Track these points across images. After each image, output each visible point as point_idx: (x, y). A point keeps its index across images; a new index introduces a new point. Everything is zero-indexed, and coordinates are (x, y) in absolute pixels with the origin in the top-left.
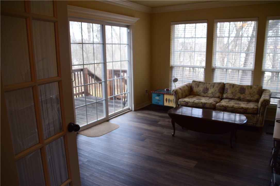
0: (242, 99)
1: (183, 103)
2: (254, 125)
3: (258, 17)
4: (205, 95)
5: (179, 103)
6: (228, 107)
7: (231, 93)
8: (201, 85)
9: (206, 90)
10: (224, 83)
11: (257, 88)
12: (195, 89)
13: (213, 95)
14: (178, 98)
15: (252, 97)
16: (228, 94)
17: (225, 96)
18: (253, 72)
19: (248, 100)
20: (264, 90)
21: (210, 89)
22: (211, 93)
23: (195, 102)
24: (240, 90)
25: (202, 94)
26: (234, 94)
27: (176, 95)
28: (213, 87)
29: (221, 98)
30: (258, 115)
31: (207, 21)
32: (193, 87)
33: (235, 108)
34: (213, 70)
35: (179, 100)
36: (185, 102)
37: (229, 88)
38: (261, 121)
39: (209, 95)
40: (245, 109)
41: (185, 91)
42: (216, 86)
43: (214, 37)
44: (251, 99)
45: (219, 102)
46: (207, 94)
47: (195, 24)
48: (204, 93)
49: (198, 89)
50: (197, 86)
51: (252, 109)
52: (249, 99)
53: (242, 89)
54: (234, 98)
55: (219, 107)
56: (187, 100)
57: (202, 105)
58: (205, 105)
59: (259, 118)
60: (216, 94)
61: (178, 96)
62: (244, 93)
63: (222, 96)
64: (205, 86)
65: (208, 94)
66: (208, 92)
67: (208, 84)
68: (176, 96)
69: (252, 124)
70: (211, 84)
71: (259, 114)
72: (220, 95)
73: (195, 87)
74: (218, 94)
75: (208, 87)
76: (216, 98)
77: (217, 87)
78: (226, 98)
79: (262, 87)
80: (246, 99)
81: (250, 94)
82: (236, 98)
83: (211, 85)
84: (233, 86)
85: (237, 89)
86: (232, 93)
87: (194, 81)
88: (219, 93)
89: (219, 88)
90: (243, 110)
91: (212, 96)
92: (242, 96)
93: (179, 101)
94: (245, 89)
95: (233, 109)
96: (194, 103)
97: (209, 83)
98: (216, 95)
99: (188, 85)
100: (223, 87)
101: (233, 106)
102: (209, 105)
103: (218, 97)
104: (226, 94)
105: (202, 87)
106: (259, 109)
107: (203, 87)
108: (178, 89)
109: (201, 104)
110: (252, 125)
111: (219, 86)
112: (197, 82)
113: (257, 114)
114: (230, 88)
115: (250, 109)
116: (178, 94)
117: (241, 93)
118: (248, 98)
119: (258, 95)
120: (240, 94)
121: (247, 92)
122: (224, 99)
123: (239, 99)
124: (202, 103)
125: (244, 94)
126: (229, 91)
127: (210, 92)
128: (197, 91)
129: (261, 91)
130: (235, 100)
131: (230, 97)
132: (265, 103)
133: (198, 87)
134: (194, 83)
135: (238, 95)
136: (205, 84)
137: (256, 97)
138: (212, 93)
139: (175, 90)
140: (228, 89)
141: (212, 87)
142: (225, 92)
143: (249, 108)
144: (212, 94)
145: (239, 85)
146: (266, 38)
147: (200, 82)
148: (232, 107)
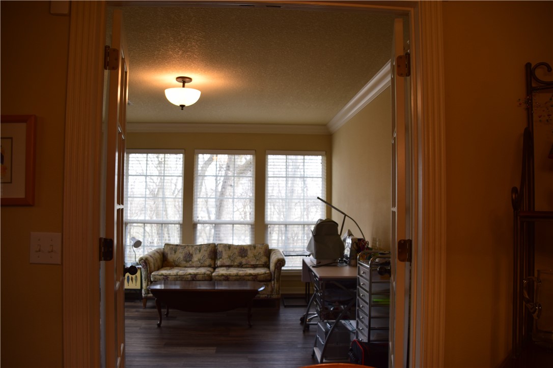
0: (245, 265)
1: (158, 277)
2: (269, 296)
3: (255, 150)
4: (188, 265)
5: (152, 279)
6: (230, 276)
7: (227, 258)
8: (179, 249)
9: (188, 257)
10: (215, 244)
11: (263, 248)
12: (171, 257)
13: (202, 263)
14: (150, 270)
15: (257, 260)
16: (224, 259)
17: (219, 263)
18: (253, 227)
19: (253, 265)
20: (271, 250)
21: (194, 255)
22: (197, 261)
23: (179, 274)
24: (240, 252)
25: (184, 263)
26: (232, 259)
27: (147, 266)
28: (200, 251)
29: (213, 266)
30: (273, 282)
31: (183, 150)
32: (167, 254)
33: (240, 276)
34: (195, 226)
35: (152, 274)
36: (162, 276)
37: (223, 250)
38: (278, 289)
39: (194, 264)
40: (254, 276)
41: (156, 260)
42: (204, 249)
43: (195, 175)
44: (257, 263)
45: (213, 272)
46: (190, 262)
47: (163, 154)
48: (187, 261)
49: (176, 256)
50: (173, 252)
51: (263, 274)
52: (254, 263)
53: (242, 250)
54: (232, 264)
55: (217, 277)
56: (164, 272)
57: (191, 277)
58: (195, 276)
59: (274, 286)
60: (205, 261)
61: (150, 268)
62: (246, 256)
63: (215, 264)
64: (186, 250)
65: (193, 262)
66: (192, 260)
67: (190, 247)
68: (147, 268)
69: (266, 295)
70: (195, 247)
71: (274, 280)
72: (212, 263)
73: (171, 254)
74: (208, 261)
75: (191, 252)
76: (206, 267)
77: (206, 251)
78: (221, 266)
79: (267, 246)
80: (249, 264)
81: (255, 256)
82: (235, 264)
83: (196, 249)
84: (229, 247)
85: (236, 251)
86: (229, 257)
87: (167, 245)
88: (210, 260)
89: (208, 251)
90: (251, 277)
91: (199, 265)
92: (244, 261)
93: (151, 276)
94: (247, 250)
95: (238, 277)
96: (177, 275)
97: (192, 246)
98: (205, 263)
99: (159, 251)
100: (214, 251)
101: (237, 274)
102: (203, 277)
103: (210, 266)
104: (221, 259)
105: (182, 253)
106: (273, 274)
107: (184, 252)
108: (148, 256)
109: (189, 276)
110: (266, 297)
111: (208, 249)
112: (172, 245)
113: (270, 281)
114: (225, 250)
115: (261, 275)
116: (149, 264)
117: (242, 257)
118: (252, 263)
119: (266, 257)
120: (240, 258)
121: (250, 254)
122: (218, 267)
123: (240, 266)
124: (190, 274)
125: (246, 258)
126: (225, 255)
127: (195, 258)
128: (175, 259)
129: (268, 252)
130: (235, 267)
131: (227, 264)
132: (280, 264)
133: (175, 252)
134: (168, 248)
135: (239, 260)
136: (185, 248)
137: (264, 259)
138: (199, 260)
139: (144, 259)
140: (222, 252)
141: (198, 251)
142: (218, 258)
143: (260, 273)
144: (198, 263)
145: (238, 246)
146: (266, 178)
147: (177, 245)
148: (236, 276)
